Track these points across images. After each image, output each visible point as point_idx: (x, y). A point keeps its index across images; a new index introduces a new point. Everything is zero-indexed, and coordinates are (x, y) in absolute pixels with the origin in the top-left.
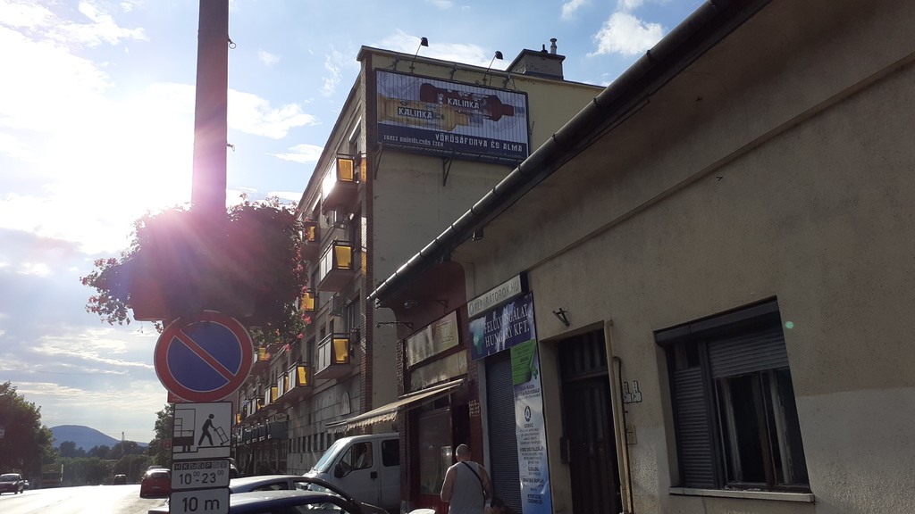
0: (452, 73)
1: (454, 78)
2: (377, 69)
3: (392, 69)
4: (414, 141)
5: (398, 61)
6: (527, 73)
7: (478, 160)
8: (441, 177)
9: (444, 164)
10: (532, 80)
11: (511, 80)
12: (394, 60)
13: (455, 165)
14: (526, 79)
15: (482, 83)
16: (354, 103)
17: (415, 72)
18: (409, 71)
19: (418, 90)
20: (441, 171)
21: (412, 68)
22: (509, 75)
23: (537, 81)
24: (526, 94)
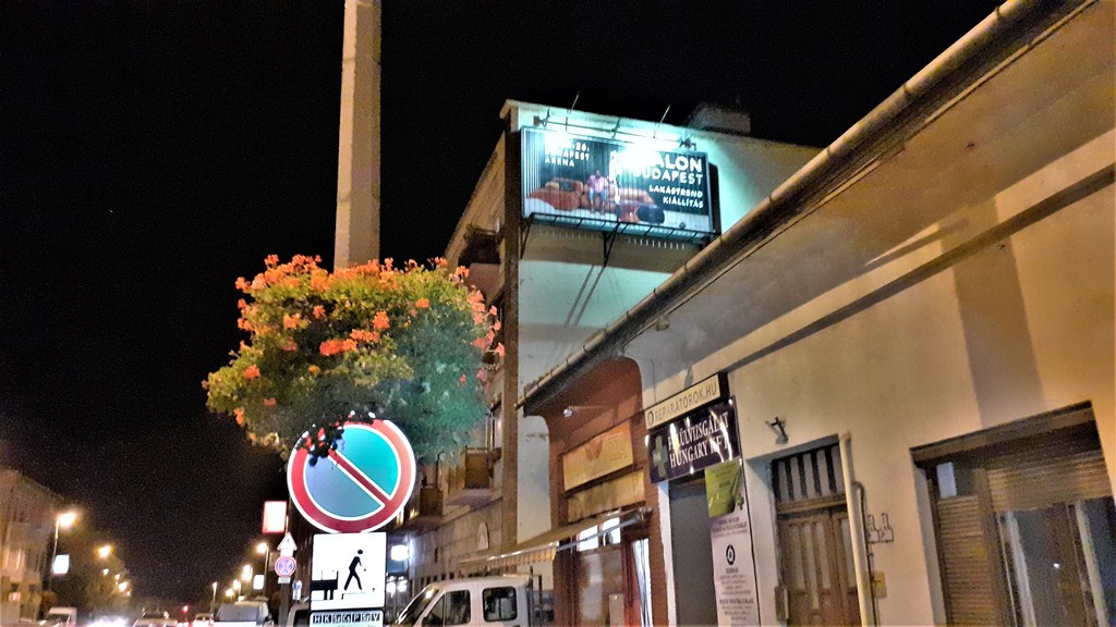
0: (615, 131)
1: (616, 137)
5: (549, 116)
6: (707, 129)
7: (647, 235)
8: (602, 256)
10: (713, 138)
14: (705, 137)
17: (569, 130)
18: (562, 128)
20: (602, 249)
21: (566, 125)
23: (719, 139)
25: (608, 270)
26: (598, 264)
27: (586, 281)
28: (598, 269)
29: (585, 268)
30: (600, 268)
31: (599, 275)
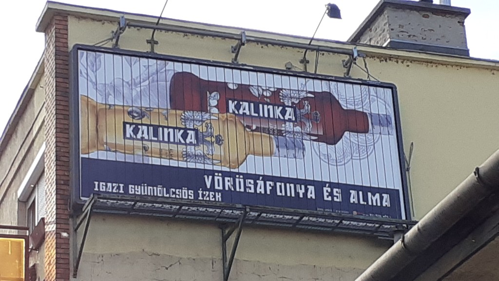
0: (236, 50)
1: (241, 61)
2: (78, 47)
3: (109, 45)
4: (159, 191)
5: (122, 29)
6: (393, 46)
7: (296, 229)
8: (219, 266)
9: (225, 239)
10: (404, 59)
11: (360, 61)
12: (115, 28)
13: (246, 238)
14: (391, 57)
15: (299, 67)
16: (28, 117)
17: (158, 50)
18: (146, 48)
19: (165, 86)
20: (218, 254)
21: (152, 42)
22: (355, 49)
23: (413, 60)
24: (392, 87)
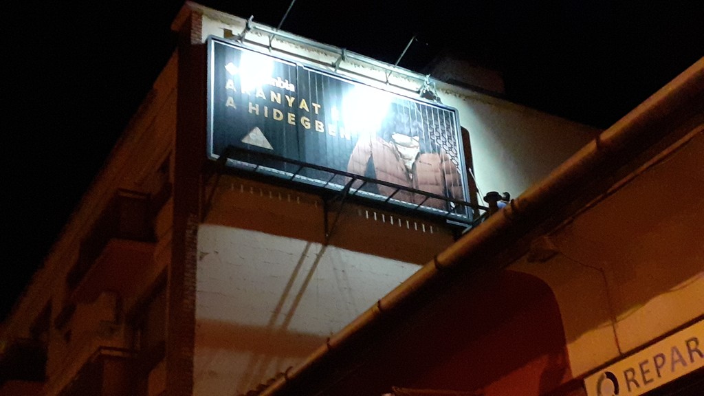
2: (213, 38)
10: (461, 94)
14: (451, 91)
24: (455, 111)
25: (332, 250)
26: (317, 241)
27: (300, 263)
28: (315, 248)
29: (298, 245)
30: (320, 246)
31: (319, 256)
